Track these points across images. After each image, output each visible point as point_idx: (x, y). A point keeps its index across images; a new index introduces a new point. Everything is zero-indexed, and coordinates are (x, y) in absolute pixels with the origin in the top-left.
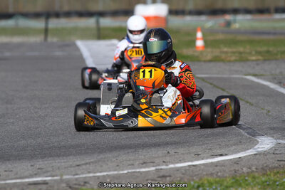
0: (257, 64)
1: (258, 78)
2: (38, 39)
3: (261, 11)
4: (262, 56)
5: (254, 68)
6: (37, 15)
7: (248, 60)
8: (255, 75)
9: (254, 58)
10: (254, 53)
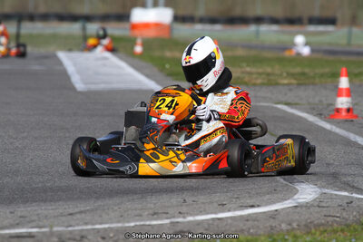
0: (290, 90)
1: (292, 108)
4: (295, 79)
5: (286, 94)
7: (277, 84)
8: (287, 104)
9: (286, 81)
10: (285, 74)
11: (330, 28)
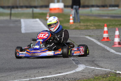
0: (93, 31)
1: (90, 37)
2: (7, 18)
3: (104, 6)
4: (95, 27)
5: (91, 32)
6: (8, 7)
7: (89, 29)
9: (92, 28)
10: (93, 25)
11: (116, 8)
